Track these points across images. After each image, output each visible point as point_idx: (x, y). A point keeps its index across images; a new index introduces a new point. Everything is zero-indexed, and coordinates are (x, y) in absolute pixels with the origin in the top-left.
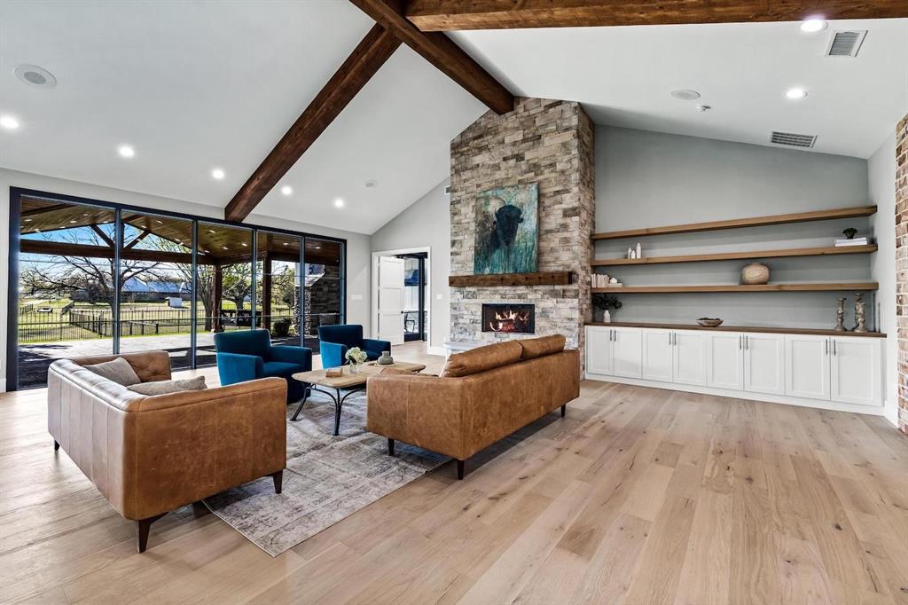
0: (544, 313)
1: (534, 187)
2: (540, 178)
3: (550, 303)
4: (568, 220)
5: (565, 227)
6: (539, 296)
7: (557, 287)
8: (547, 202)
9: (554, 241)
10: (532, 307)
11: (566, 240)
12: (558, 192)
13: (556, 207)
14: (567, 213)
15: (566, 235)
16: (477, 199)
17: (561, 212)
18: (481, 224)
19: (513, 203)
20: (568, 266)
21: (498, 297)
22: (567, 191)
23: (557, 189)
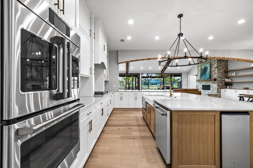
0: (212, 86)
1: (209, 63)
2: (211, 61)
3: (213, 85)
4: (215, 69)
5: (215, 70)
6: (211, 83)
7: (214, 82)
8: (212, 66)
9: (213, 73)
10: (210, 85)
11: (215, 73)
12: (214, 64)
13: (214, 67)
14: (215, 68)
15: (215, 72)
16: (201, 66)
17: (214, 68)
18: (201, 70)
19: (206, 66)
20: (215, 78)
21: (205, 83)
22: (215, 64)
23: (214, 63)
